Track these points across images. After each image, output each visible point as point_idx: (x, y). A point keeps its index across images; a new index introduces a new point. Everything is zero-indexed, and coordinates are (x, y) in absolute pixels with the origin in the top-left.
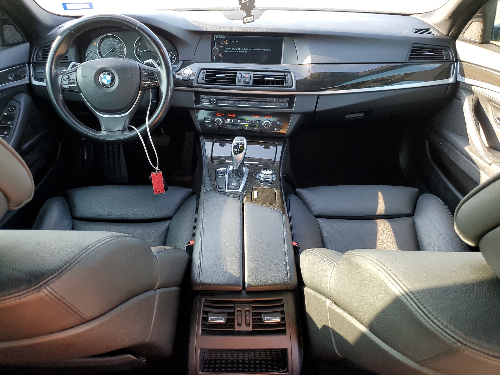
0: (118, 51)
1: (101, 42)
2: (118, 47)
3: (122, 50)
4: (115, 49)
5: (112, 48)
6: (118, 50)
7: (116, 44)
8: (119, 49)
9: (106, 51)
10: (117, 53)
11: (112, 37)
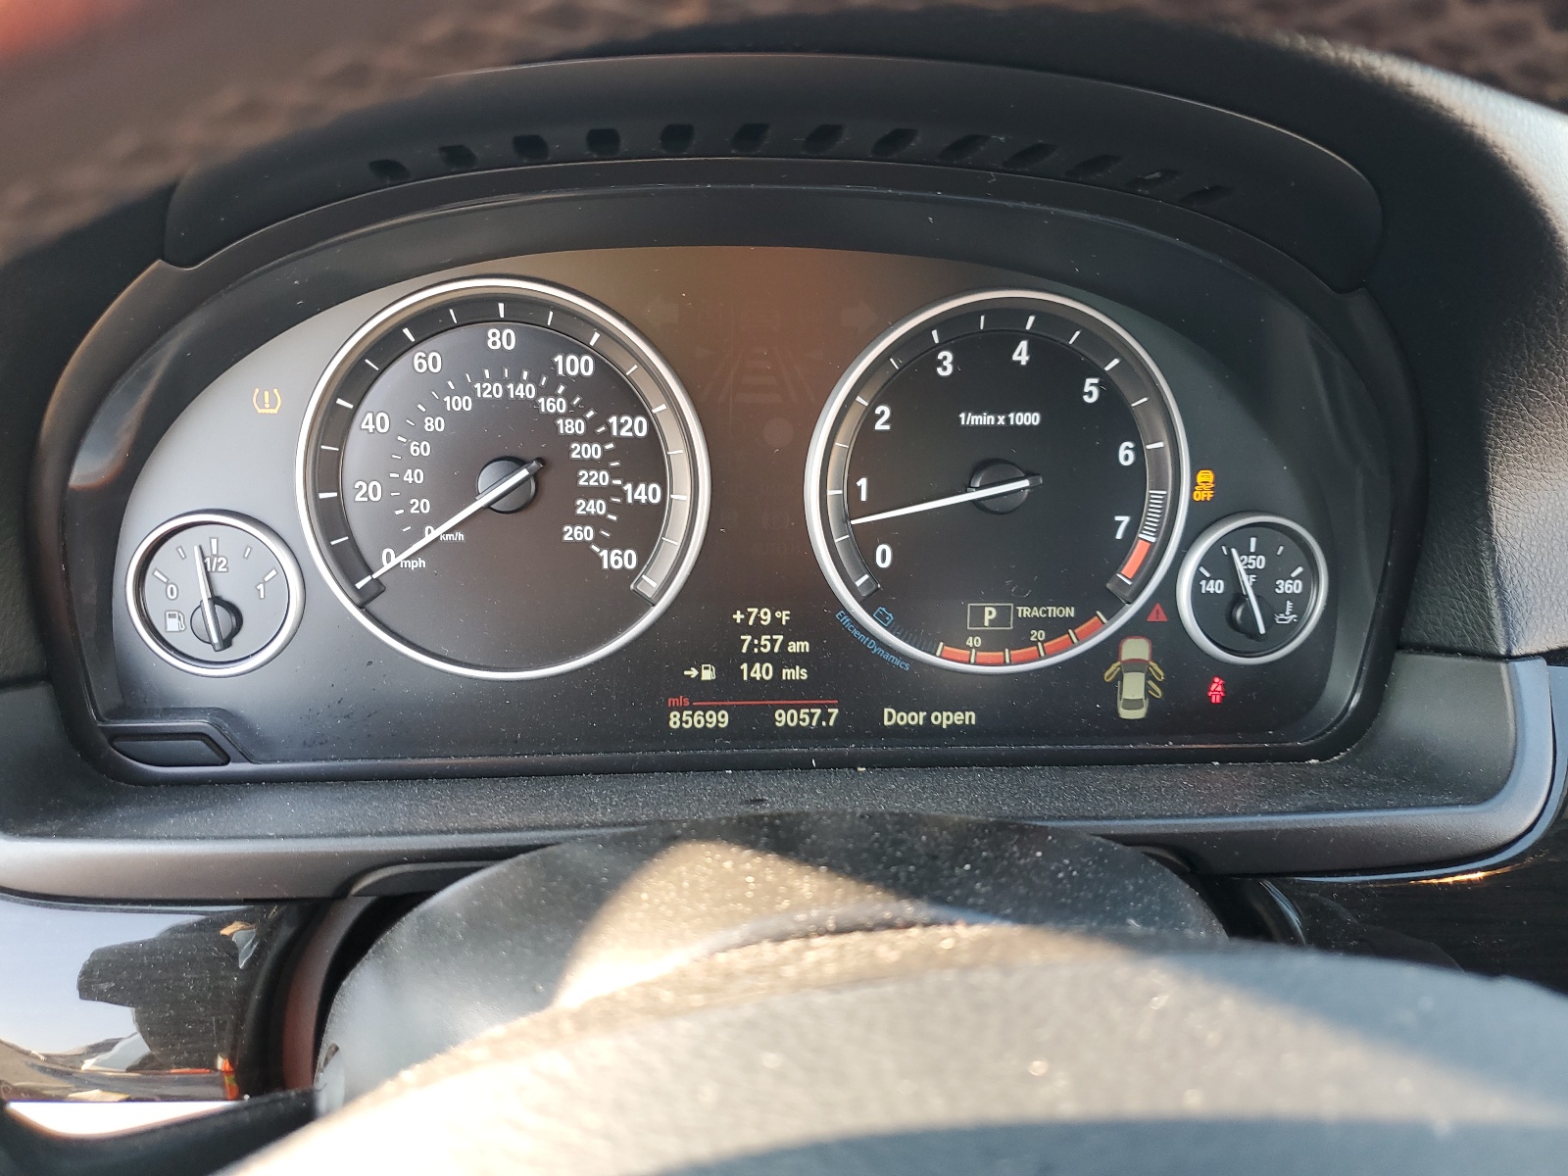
0: (596, 507)
1: (355, 381)
2: (594, 451)
3: (644, 493)
4: (548, 479)
5: (520, 463)
6: (591, 493)
7: (573, 413)
8: (601, 478)
9: (422, 506)
10: (574, 533)
11: (523, 310)
